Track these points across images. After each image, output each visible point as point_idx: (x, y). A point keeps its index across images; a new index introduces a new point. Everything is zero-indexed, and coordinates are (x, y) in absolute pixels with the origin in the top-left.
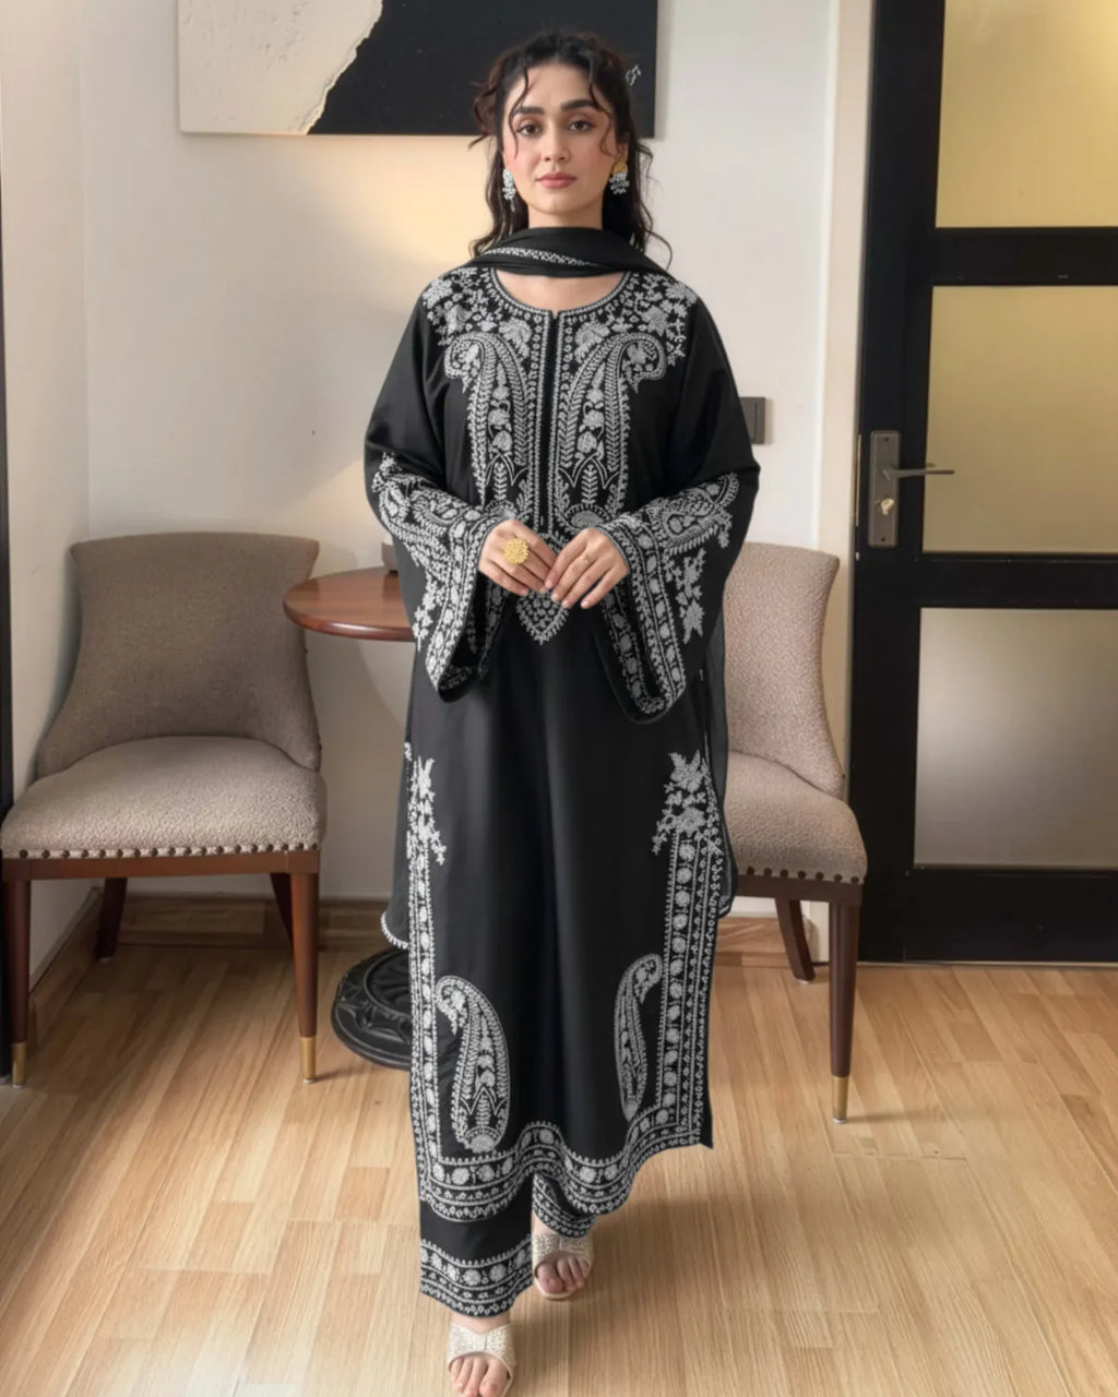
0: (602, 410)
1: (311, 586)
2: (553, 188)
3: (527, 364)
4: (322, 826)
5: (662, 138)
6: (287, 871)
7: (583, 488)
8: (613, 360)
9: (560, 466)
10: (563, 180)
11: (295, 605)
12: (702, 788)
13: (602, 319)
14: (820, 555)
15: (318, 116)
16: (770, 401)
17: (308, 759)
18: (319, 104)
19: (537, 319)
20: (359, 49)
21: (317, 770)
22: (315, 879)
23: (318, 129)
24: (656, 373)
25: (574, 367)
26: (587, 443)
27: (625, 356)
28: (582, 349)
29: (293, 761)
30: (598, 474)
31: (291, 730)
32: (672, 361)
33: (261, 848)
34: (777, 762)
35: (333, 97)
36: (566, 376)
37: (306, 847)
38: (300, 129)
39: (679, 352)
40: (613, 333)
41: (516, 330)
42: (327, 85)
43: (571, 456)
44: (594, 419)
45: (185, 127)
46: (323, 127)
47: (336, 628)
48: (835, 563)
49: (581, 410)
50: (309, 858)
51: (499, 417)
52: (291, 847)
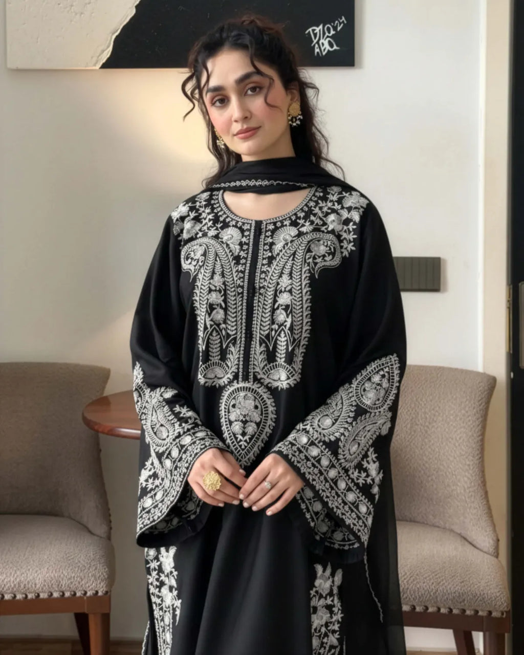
0: (290, 291)
1: (104, 402)
2: (246, 139)
3: (237, 259)
4: (111, 579)
5: (360, 67)
6: (86, 611)
7: (278, 350)
8: (300, 254)
9: (260, 333)
10: (249, 132)
11: (90, 416)
12: (331, 594)
13: (294, 224)
14: (483, 375)
15: (108, 56)
16: (445, 260)
17: (101, 530)
18: (108, 47)
19: (246, 227)
20: (137, 7)
21: (109, 538)
22: (106, 619)
23: (108, 65)
24: (333, 262)
25: (271, 259)
26: (281, 316)
27: (309, 251)
28: (278, 247)
29: (90, 532)
30: (287, 340)
31: (89, 510)
32: (346, 253)
33: (67, 594)
34: (452, 531)
35: (119, 42)
36: (264, 268)
37: (100, 594)
38: (95, 65)
39: (351, 247)
40: (300, 234)
41: (231, 235)
42: (113, 33)
43: (268, 327)
44: (284, 299)
45: (11, 64)
46: (111, 63)
47: (121, 431)
48: (493, 381)
49: (276, 291)
50: (102, 603)
51: (215, 298)
52: (89, 594)
